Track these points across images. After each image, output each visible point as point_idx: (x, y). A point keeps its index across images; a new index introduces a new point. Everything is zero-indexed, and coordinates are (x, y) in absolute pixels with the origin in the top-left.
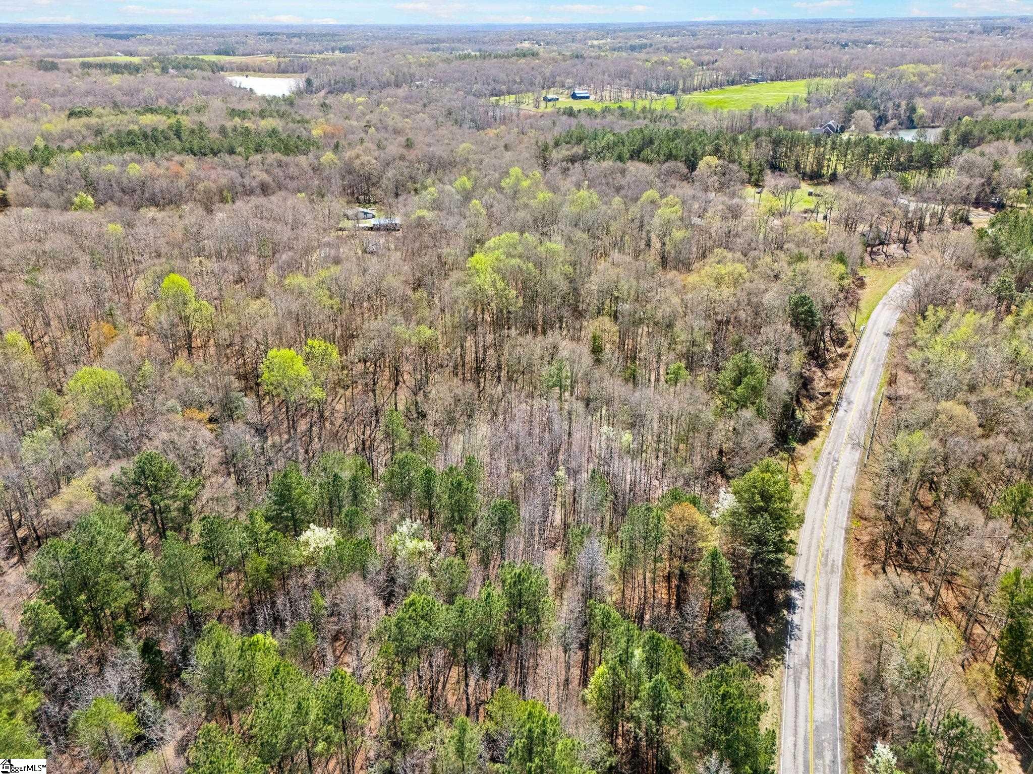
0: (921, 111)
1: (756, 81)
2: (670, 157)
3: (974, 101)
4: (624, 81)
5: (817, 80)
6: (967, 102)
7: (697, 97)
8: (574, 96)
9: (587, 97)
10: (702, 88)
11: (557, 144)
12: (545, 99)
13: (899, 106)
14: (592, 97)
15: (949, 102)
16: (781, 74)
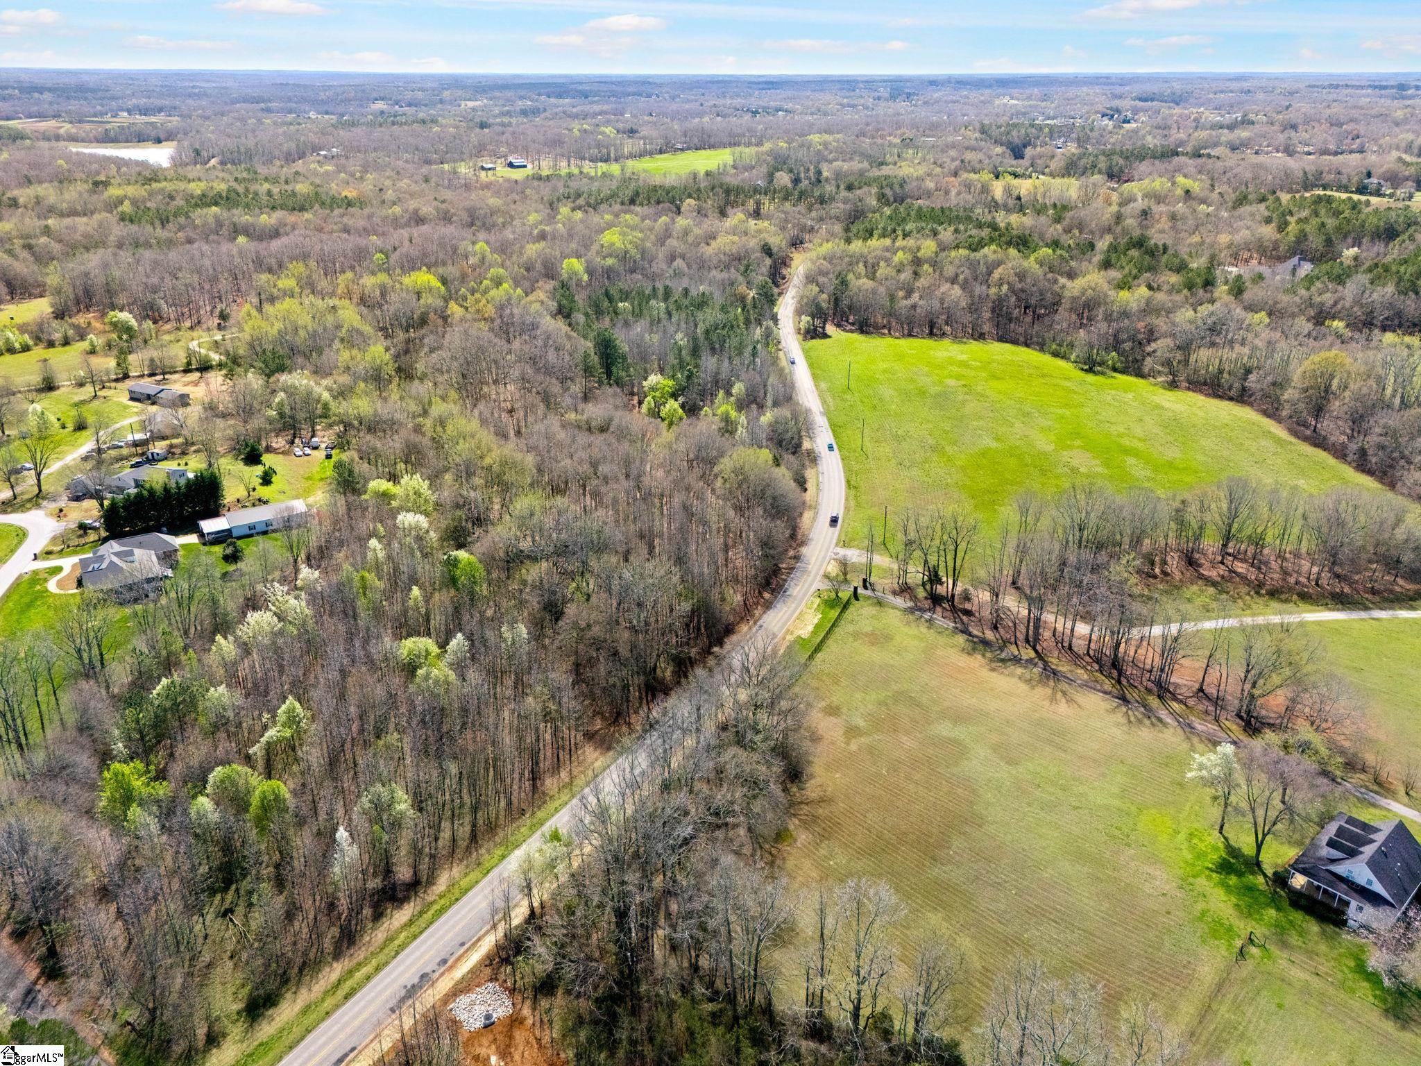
0: (825, 174)
1: (682, 150)
2: (658, 202)
3: (866, 165)
4: (559, 150)
5: (738, 149)
6: (860, 166)
7: (631, 164)
8: (511, 165)
9: (525, 166)
10: (633, 156)
11: (559, 200)
12: (483, 168)
13: (808, 170)
14: (530, 166)
15: (846, 166)
16: (705, 143)
